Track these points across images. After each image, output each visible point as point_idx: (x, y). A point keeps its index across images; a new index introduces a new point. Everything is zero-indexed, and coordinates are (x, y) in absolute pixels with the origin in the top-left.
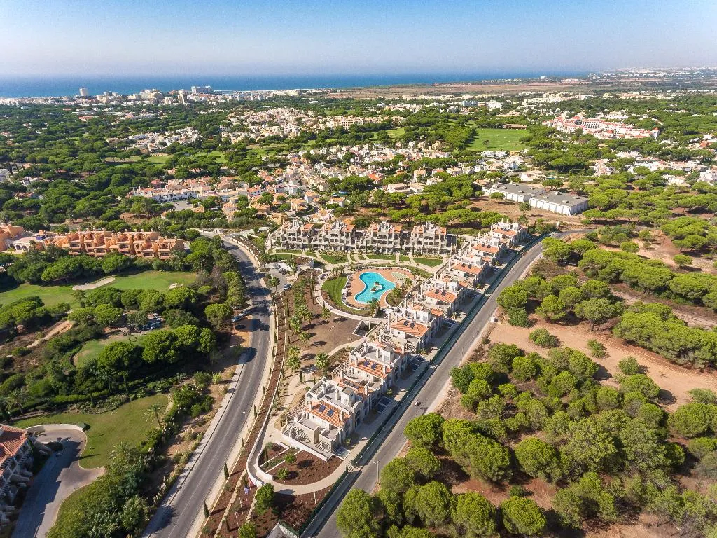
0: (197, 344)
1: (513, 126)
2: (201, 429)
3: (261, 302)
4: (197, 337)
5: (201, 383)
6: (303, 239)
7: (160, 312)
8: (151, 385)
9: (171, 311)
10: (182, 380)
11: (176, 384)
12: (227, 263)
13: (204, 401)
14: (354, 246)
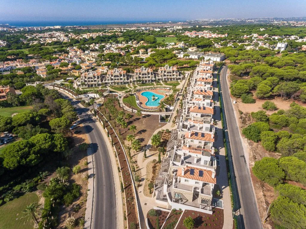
0: (54, 146)
1: (170, 36)
2: (79, 215)
3: (86, 116)
4: (51, 141)
5: (64, 175)
6: (97, 80)
7: (10, 130)
8: (17, 188)
9: (20, 128)
10: (46, 177)
11: (42, 181)
12: (54, 95)
13: (73, 189)
14: (129, 81)
